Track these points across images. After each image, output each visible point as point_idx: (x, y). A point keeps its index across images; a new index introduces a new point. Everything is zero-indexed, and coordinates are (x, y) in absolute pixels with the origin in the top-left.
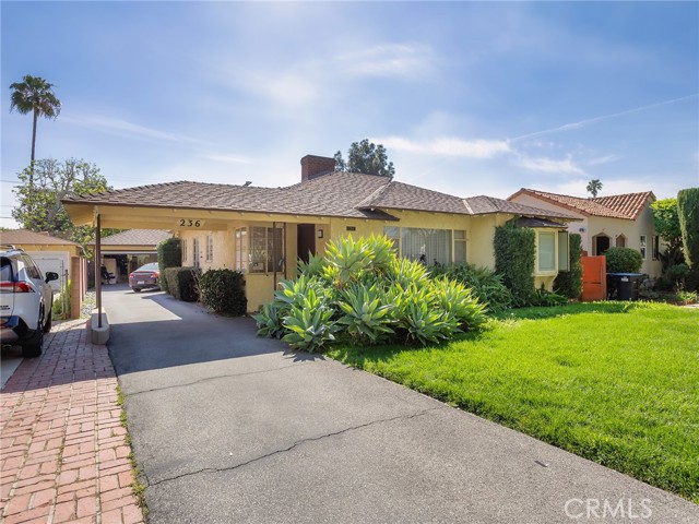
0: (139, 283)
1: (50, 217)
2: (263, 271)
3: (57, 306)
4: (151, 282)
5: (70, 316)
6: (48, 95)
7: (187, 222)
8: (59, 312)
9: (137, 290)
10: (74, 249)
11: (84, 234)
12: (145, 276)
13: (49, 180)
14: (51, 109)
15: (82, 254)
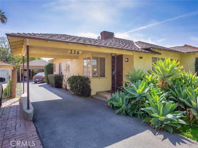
0: (37, 80)
1: (4, 56)
2: (98, 77)
3: (5, 91)
4: (41, 80)
5: (11, 96)
6: (3, 15)
7: (73, 52)
8: (6, 94)
9: (36, 83)
10: (12, 67)
11: (16, 63)
12: (39, 77)
13: (3, 44)
14: (4, 21)
15: (15, 69)
